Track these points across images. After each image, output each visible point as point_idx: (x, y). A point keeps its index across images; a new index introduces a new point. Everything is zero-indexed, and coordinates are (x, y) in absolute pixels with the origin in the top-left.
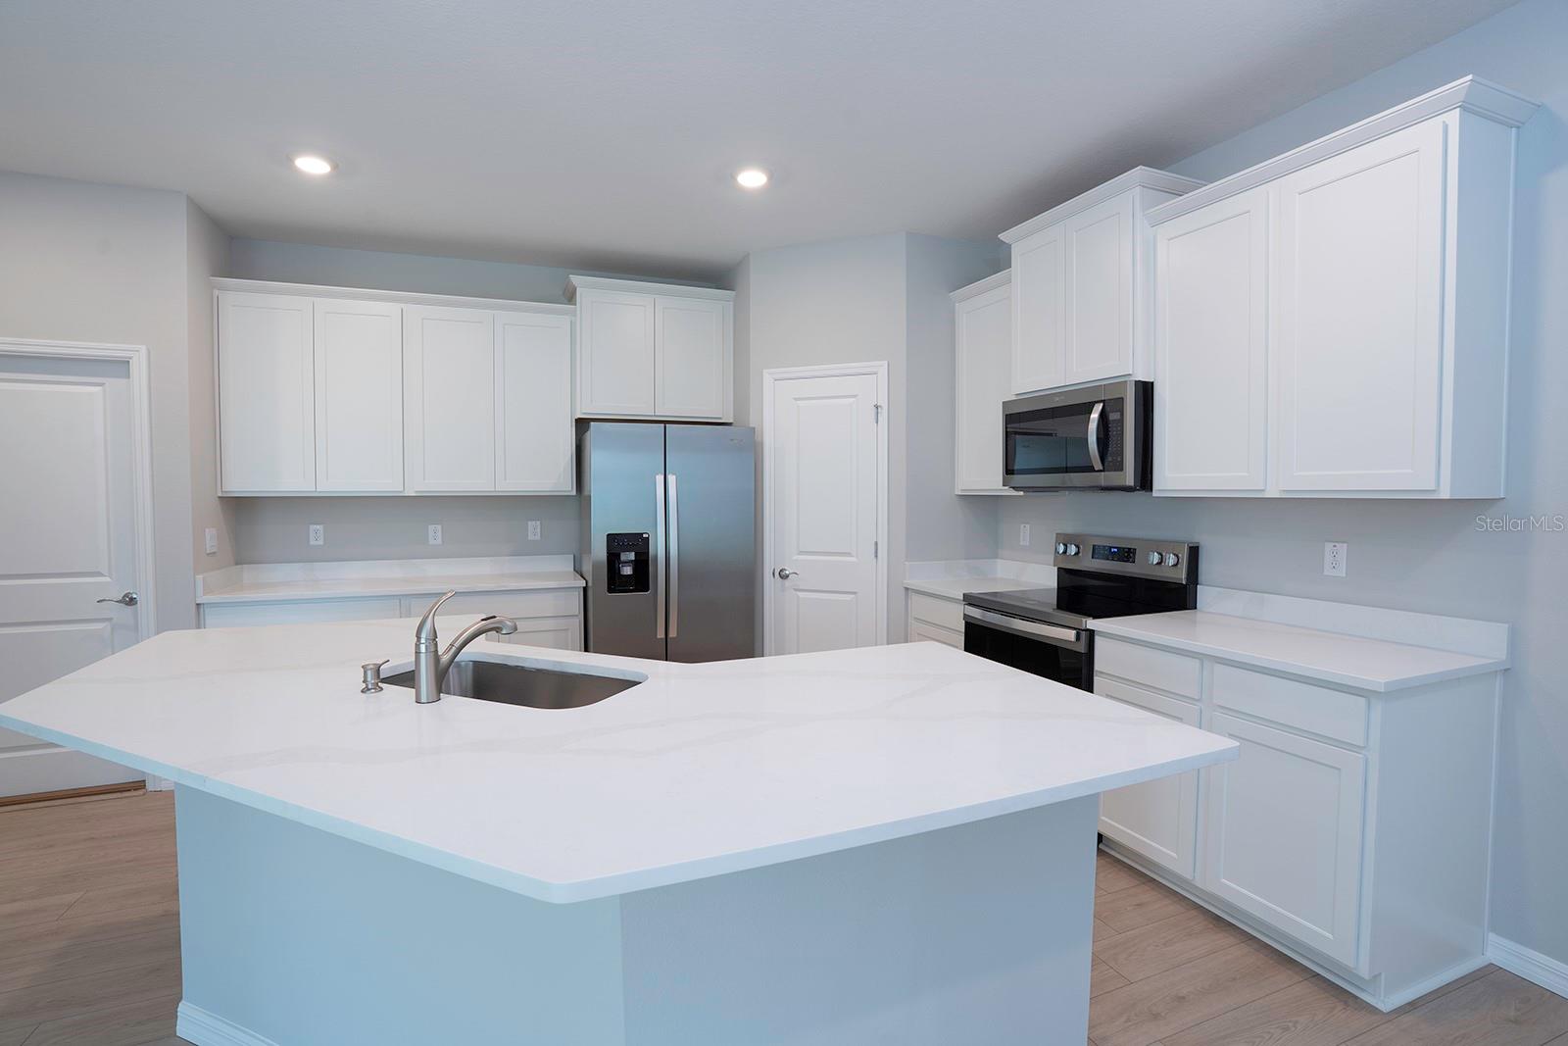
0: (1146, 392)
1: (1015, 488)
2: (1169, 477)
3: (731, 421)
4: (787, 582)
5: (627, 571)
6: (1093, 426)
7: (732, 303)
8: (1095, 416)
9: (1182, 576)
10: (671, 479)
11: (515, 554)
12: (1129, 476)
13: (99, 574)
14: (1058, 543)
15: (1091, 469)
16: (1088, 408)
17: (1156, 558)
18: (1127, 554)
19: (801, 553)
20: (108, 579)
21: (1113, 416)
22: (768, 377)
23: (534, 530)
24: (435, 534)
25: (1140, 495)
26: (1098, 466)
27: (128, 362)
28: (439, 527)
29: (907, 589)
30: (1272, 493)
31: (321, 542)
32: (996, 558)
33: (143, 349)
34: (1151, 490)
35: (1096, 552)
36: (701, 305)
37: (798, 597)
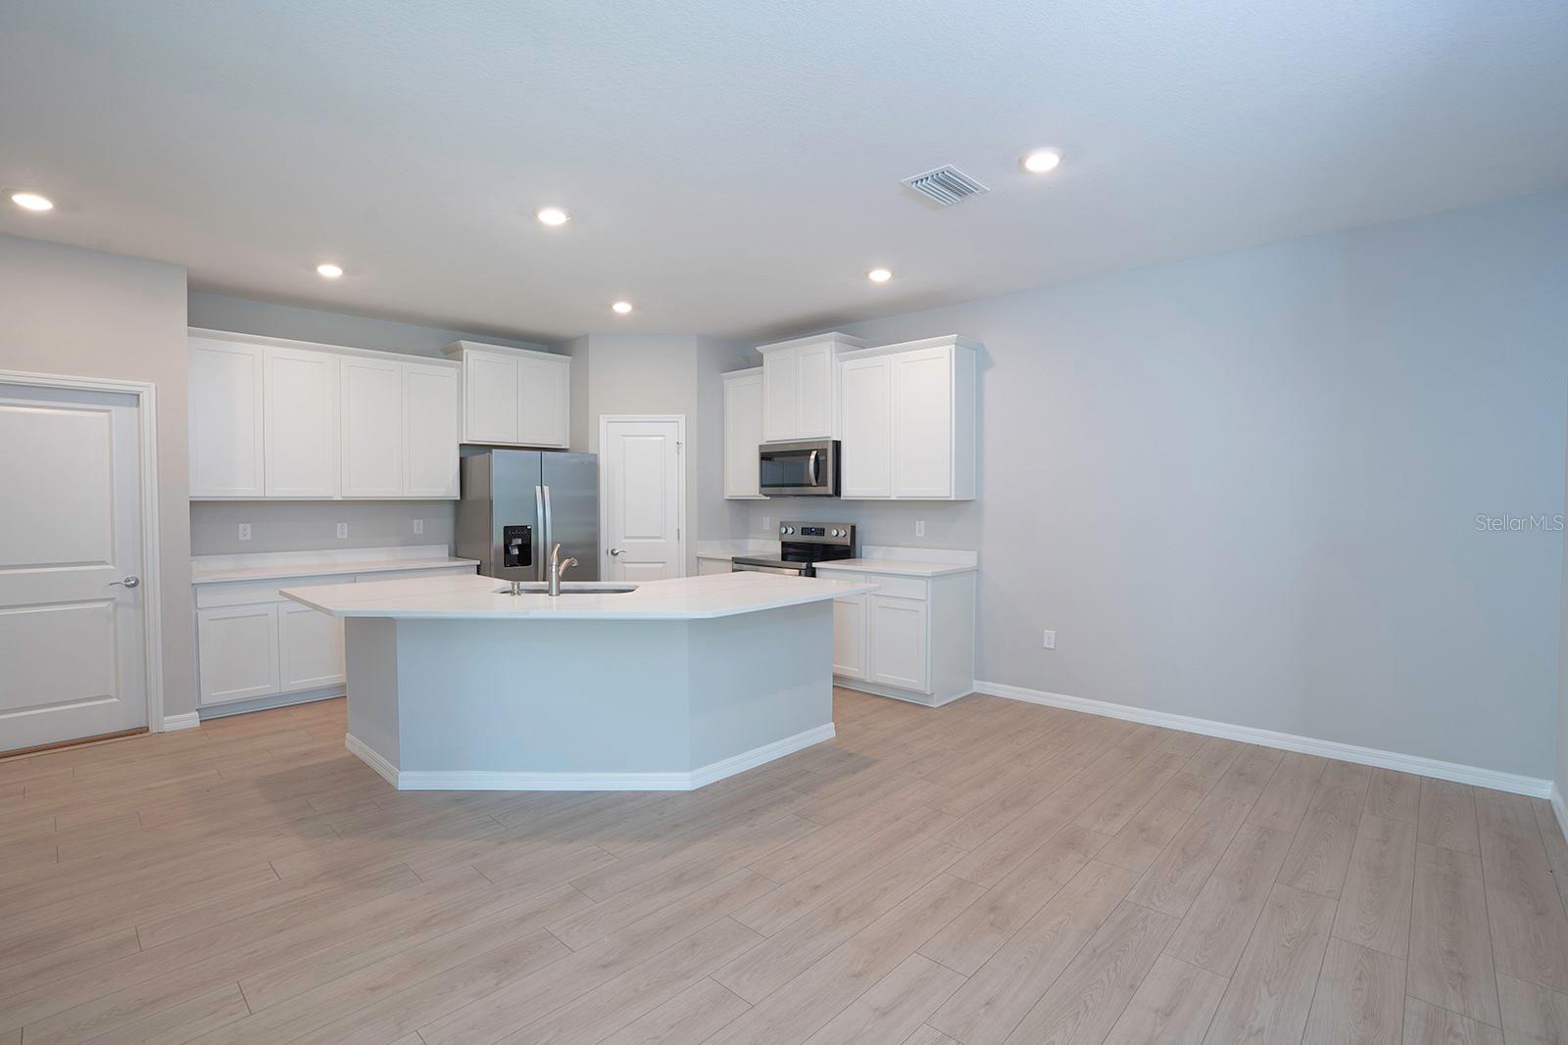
0: (837, 445)
1: (766, 495)
2: (848, 489)
3: (567, 447)
4: (617, 558)
5: (516, 552)
6: (812, 462)
7: (568, 365)
8: (813, 457)
9: (848, 542)
10: (546, 488)
11: (404, 544)
12: (830, 489)
13: (103, 563)
14: (781, 526)
15: (812, 486)
16: (809, 453)
17: (835, 533)
18: (821, 532)
19: (626, 538)
20: (112, 567)
21: (821, 458)
22: (603, 420)
23: (418, 526)
24: (342, 530)
25: (835, 498)
26: (814, 483)
27: (139, 395)
28: (346, 524)
29: (698, 558)
30: (893, 498)
31: (249, 537)
32: (748, 538)
33: (154, 385)
34: (840, 495)
35: (805, 531)
36: (550, 368)
37: (624, 567)
